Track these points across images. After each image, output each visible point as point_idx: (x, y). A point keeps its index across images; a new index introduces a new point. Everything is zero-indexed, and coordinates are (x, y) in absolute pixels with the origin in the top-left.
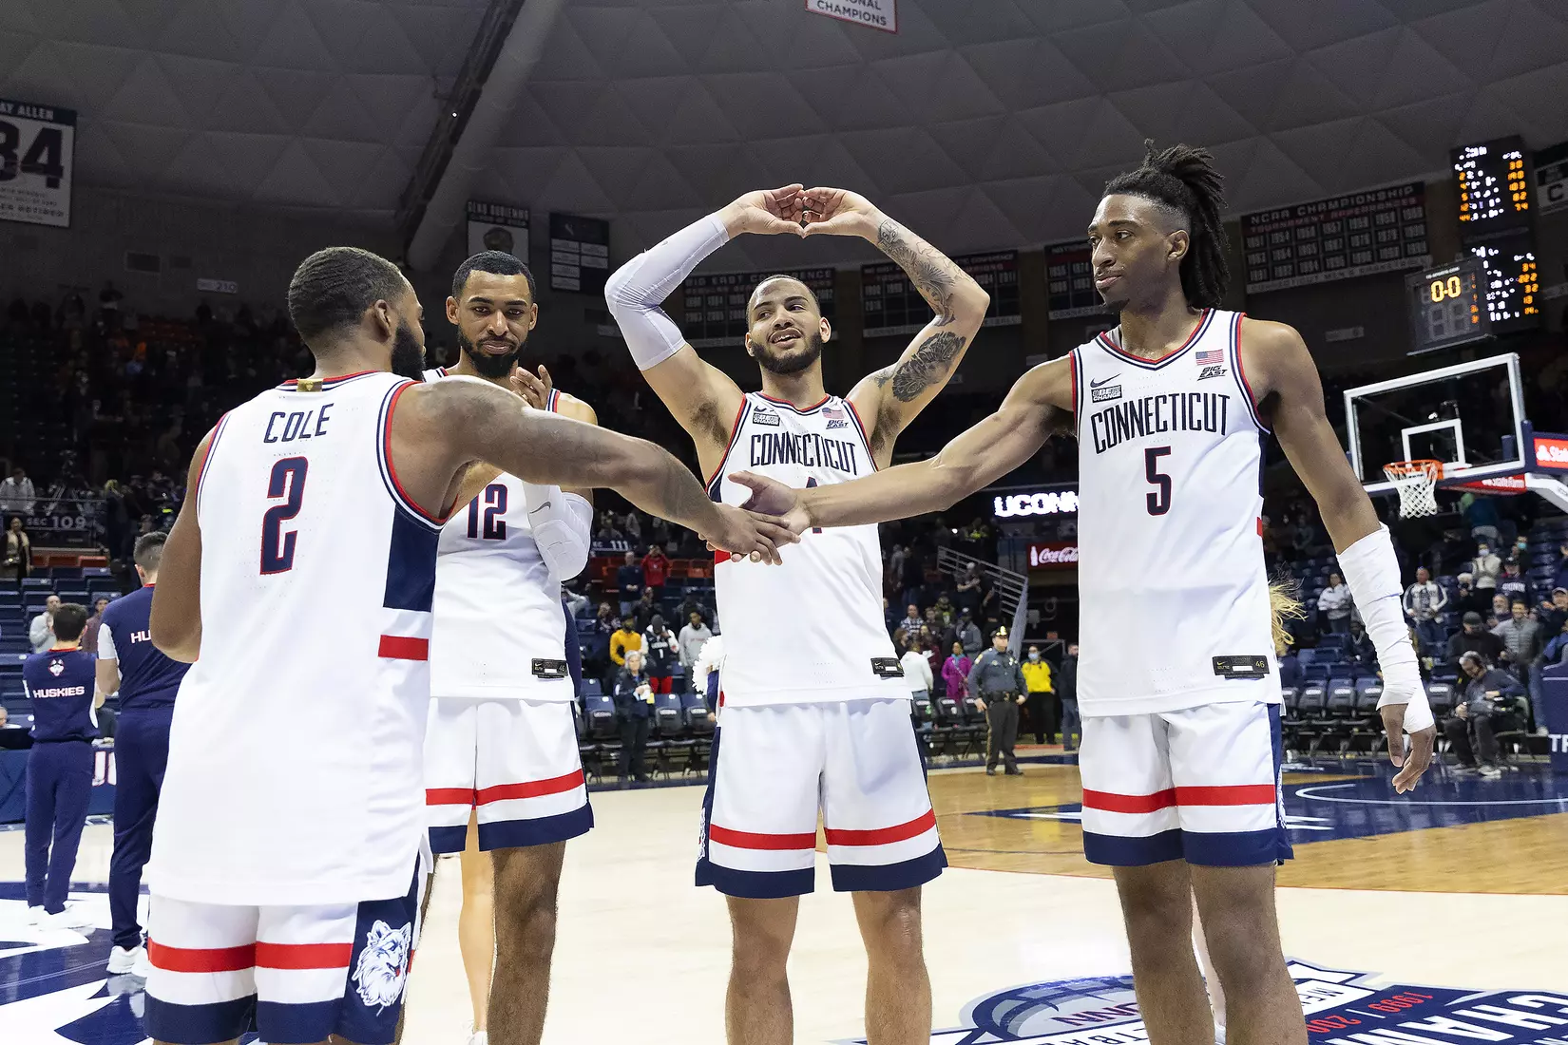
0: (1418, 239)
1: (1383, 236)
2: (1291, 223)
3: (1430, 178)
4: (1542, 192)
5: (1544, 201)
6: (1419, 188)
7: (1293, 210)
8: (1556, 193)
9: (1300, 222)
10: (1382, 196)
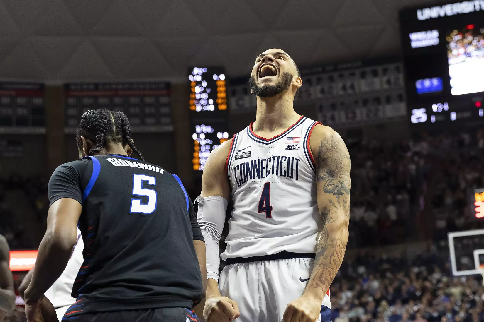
0: (165, 115)
1: (147, 110)
2: (95, 93)
3: (174, 80)
4: (233, 101)
5: (233, 105)
6: (168, 86)
7: (96, 86)
8: (241, 102)
9: (99, 93)
10: (148, 86)
